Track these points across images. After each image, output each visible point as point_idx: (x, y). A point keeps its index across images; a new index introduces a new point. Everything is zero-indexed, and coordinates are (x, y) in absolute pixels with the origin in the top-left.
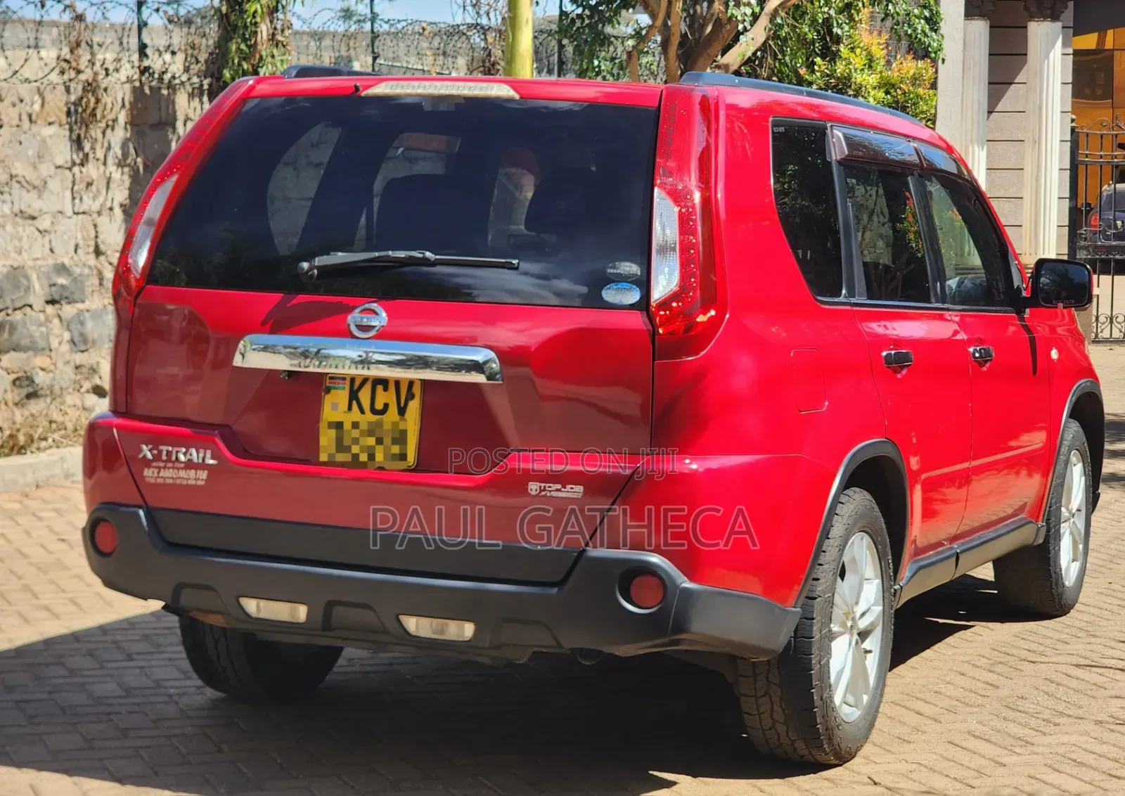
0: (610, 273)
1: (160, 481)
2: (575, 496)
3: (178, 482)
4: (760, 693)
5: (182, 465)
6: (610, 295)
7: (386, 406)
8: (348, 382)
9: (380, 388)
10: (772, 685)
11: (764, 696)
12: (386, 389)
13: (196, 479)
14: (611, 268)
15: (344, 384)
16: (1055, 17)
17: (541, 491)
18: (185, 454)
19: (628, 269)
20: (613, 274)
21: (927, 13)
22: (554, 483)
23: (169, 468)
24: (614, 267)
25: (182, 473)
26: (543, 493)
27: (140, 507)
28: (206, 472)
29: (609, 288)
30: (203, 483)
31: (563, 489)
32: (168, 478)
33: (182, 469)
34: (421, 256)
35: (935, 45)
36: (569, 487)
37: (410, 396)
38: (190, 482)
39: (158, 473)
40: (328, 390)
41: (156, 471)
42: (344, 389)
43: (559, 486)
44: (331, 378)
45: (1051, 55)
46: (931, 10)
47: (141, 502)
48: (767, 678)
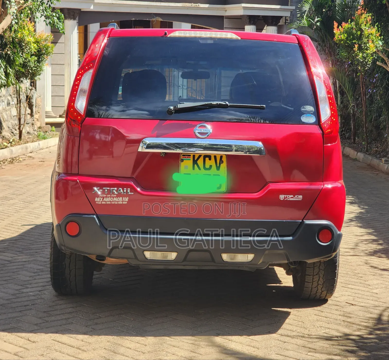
0: (303, 111)
1: (103, 203)
2: (299, 199)
3: (113, 203)
4: (315, 274)
5: (115, 196)
6: (304, 119)
7: (211, 166)
8: (192, 157)
9: (207, 159)
10: (321, 270)
11: (317, 275)
12: (210, 159)
13: (122, 201)
14: (302, 108)
15: (190, 158)
16: (74, 19)
17: (285, 198)
18: (117, 191)
19: (309, 109)
20: (304, 110)
21: (57, 15)
22: (290, 195)
23: (108, 197)
24: (304, 108)
25: (115, 199)
26: (286, 199)
27: (94, 215)
28: (128, 198)
29: (304, 116)
30: (126, 203)
31: (294, 197)
32: (108, 201)
33: (115, 197)
34: (225, 104)
35: (62, 27)
36: (296, 196)
37: (221, 161)
38: (119, 203)
39: (103, 200)
40: (182, 161)
41: (101, 199)
42: (190, 160)
43: (292, 196)
44: (183, 155)
45: (74, 33)
46: (59, 14)
47: (94, 213)
48: (319, 268)
